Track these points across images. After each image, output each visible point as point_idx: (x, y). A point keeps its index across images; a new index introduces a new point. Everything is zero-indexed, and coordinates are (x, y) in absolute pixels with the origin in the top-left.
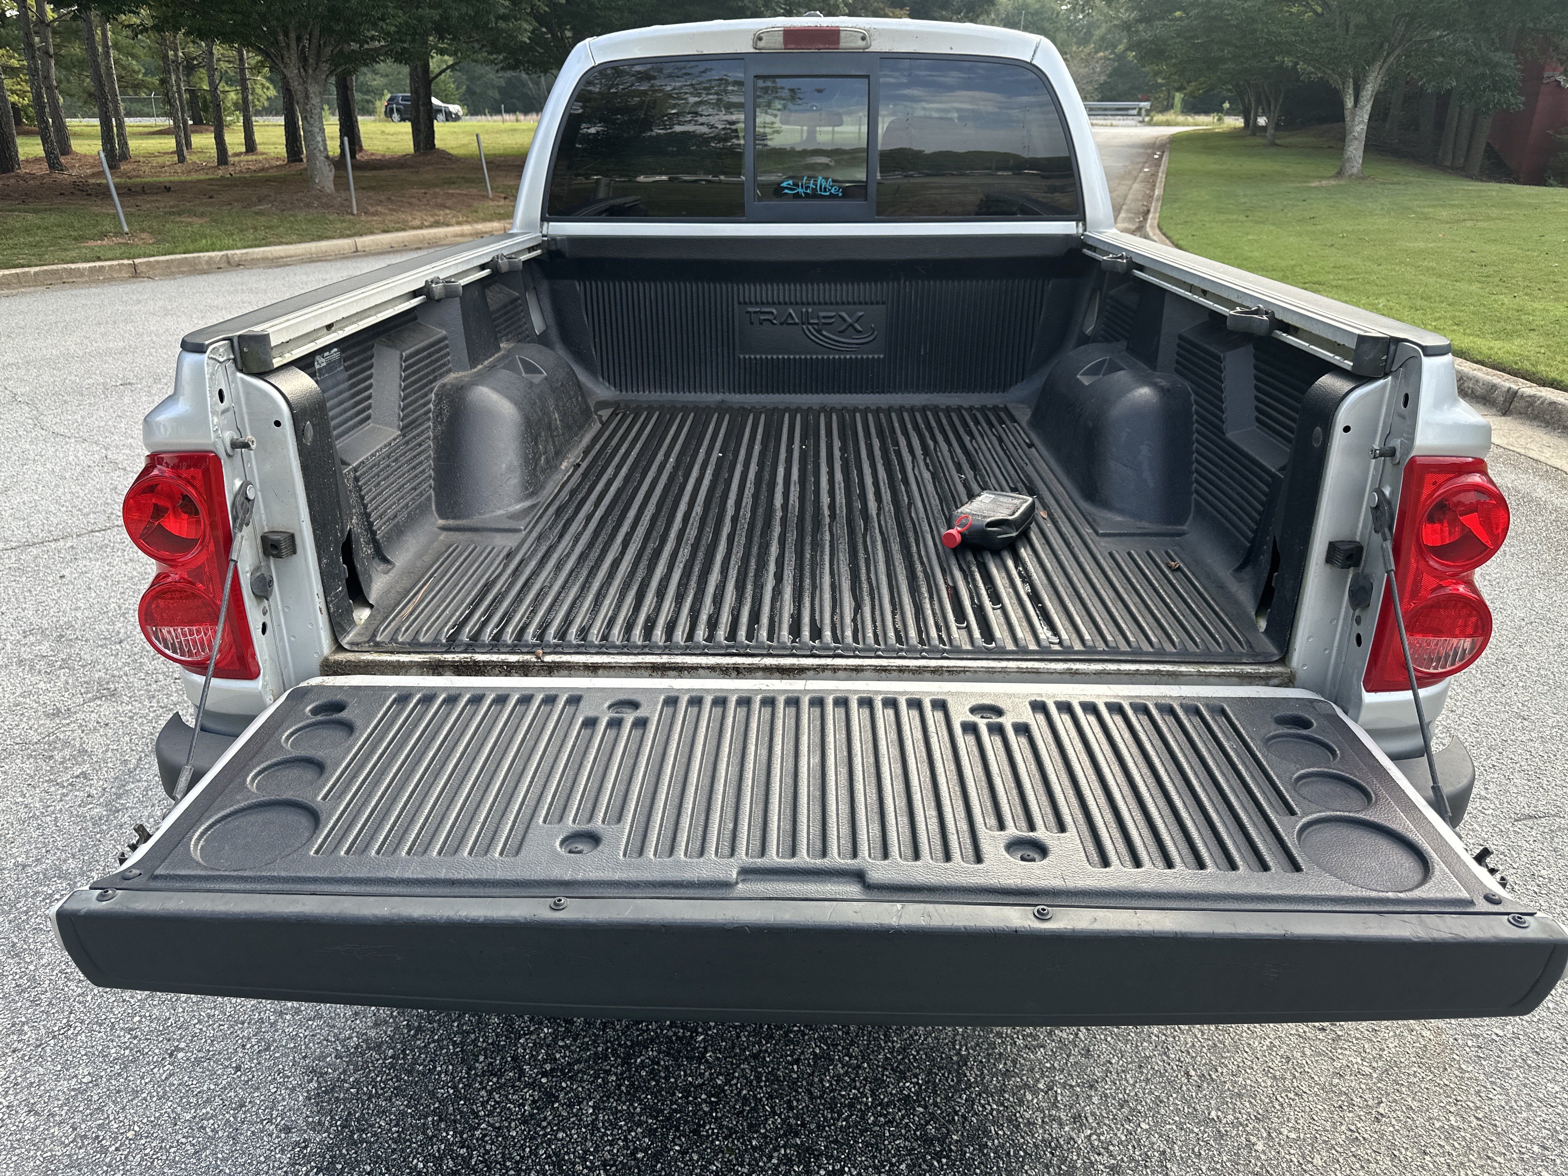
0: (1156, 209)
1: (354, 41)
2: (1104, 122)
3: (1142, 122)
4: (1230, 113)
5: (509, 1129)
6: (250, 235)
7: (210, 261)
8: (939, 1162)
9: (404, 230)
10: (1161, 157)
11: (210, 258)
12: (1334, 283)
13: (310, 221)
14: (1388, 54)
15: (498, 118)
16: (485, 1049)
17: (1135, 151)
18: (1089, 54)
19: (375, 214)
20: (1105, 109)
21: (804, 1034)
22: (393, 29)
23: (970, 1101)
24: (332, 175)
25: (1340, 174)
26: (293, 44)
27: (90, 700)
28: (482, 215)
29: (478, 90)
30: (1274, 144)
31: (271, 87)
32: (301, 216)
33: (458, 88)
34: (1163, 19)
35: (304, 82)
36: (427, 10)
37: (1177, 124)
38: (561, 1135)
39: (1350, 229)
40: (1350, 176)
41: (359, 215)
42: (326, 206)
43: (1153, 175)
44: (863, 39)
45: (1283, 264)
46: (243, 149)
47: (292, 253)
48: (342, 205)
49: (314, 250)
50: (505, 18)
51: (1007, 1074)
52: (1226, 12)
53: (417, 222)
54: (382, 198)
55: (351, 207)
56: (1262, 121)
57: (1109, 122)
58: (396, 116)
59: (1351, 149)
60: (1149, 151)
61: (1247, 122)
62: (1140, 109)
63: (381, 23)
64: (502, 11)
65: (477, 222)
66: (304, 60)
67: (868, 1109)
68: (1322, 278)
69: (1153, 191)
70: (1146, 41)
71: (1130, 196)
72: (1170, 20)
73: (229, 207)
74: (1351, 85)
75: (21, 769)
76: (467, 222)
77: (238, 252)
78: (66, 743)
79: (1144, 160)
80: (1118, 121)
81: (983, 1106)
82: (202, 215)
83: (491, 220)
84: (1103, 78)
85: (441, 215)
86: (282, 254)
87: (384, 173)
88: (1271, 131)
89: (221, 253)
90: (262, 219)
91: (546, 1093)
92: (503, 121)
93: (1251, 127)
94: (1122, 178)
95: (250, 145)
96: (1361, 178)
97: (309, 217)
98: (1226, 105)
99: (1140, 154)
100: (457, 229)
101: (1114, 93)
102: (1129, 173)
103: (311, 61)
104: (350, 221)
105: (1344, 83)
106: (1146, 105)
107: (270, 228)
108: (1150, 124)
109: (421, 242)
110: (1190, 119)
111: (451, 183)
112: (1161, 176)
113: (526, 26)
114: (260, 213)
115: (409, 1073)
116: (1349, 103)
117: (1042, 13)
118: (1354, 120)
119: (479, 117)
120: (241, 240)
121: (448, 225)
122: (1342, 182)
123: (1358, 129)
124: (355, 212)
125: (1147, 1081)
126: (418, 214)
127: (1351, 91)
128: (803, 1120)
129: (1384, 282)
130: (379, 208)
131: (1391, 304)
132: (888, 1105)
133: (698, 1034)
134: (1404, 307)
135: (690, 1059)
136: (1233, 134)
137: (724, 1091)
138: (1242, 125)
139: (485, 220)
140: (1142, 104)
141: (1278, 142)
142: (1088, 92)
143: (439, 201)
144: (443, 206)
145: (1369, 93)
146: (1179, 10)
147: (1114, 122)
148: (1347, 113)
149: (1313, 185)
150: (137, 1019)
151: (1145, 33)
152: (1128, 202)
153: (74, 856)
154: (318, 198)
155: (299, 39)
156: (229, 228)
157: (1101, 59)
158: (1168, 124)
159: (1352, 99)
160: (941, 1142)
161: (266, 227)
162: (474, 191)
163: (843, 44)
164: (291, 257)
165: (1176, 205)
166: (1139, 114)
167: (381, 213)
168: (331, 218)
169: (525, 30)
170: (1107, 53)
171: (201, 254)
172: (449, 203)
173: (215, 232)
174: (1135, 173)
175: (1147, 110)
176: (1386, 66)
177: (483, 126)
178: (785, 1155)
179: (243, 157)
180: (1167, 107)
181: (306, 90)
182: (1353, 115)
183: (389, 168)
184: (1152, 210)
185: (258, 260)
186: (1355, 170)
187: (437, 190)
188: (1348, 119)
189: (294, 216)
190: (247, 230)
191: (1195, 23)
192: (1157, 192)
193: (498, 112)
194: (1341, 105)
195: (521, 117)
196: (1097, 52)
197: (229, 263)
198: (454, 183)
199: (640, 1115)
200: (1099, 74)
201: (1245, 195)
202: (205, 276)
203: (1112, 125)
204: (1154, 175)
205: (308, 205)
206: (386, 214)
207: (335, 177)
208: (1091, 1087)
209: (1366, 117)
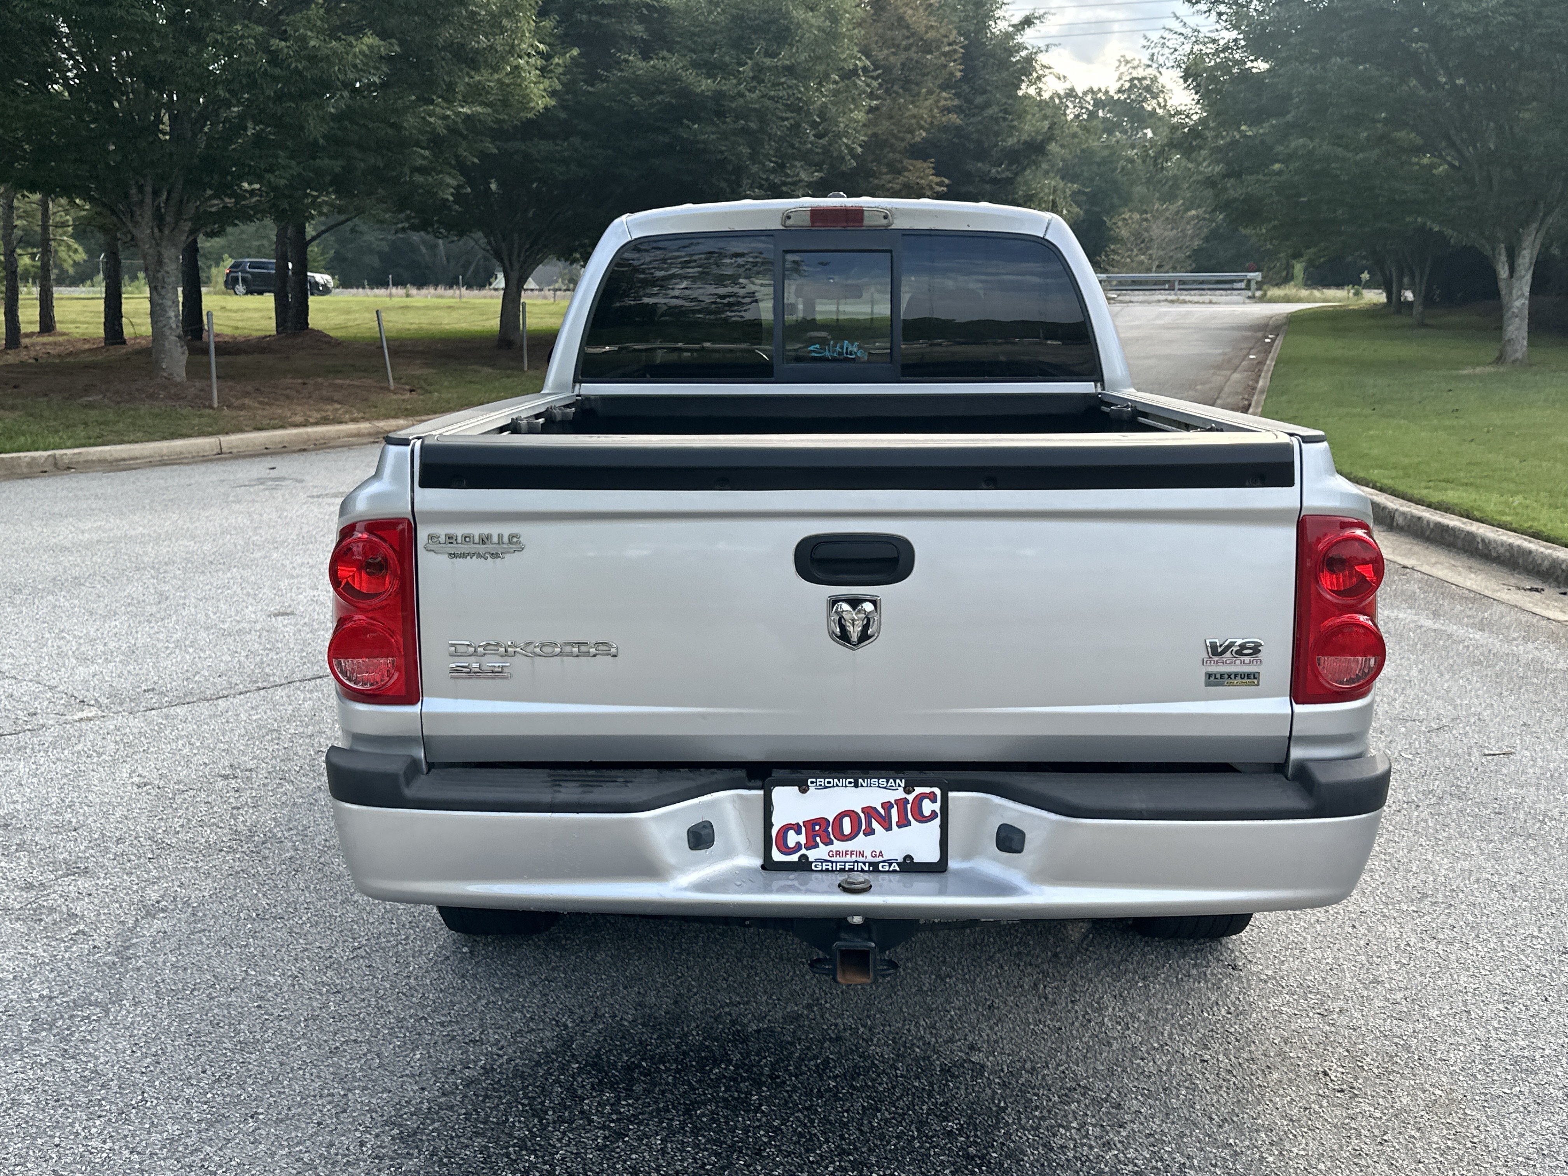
0: (1258, 403)
1: (227, 195)
2: (1201, 299)
3: (1252, 297)
4: (1369, 285)
5: (586, 1153)
6: (81, 432)
7: (32, 463)
8: (980, 1169)
9: (282, 427)
10: (1273, 340)
11: (34, 459)
12: (1465, 481)
13: (157, 415)
14: (1546, 215)
15: (381, 291)
16: (553, 1108)
17: (1238, 334)
18: (1178, 212)
19: (242, 407)
20: (1202, 282)
21: (852, 1094)
22: (282, 182)
23: (1008, 1135)
24: (184, 358)
25: (1500, 359)
26: (148, 199)
27: (62, 876)
28: (383, 410)
29: (349, 255)
30: (1422, 325)
31: (80, 249)
32: (144, 409)
33: (322, 254)
34: (1258, 173)
35: (158, 245)
36: (326, 161)
37: (1299, 300)
38: (634, 1156)
39: (1498, 422)
40: (1514, 362)
41: (219, 409)
42: (177, 397)
43: (1259, 363)
44: (886, 217)
45: (1407, 461)
46: (36, 328)
47: (137, 454)
48: (197, 397)
49: (165, 451)
50: (422, 170)
51: (1043, 1118)
52: (1333, 165)
53: (299, 419)
54: (249, 388)
55: (211, 399)
56: (1409, 295)
57: (1206, 298)
58: (240, 288)
59: (1511, 328)
60: (1260, 334)
61: (1389, 297)
62: (1249, 281)
63: (268, 176)
64: (419, 162)
65: (377, 419)
66: (159, 219)
67: (914, 1139)
68: (1451, 476)
69: (1257, 382)
70: (1235, 200)
71: (1226, 389)
72: (1264, 175)
73: (46, 399)
74: (1503, 252)
75: (13, 929)
76: (364, 419)
77: (69, 452)
78: (52, 910)
79: (1251, 345)
80: (1216, 297)
81: (1021, 1138)
82: (13, 408)
83: (396, 417)
84: (1197, 243)
85: (329, 409)
86: (125, 455)
87: (241, 359)
88: (1418, 309)
89: (46, 454)
90: (92, 412)
91: (615, 1132)
92: (391, 296)
93: (1395, 305)
94: (1219, 367)
95: (47, 323)
96: (1526, 364)
97: (157, 410)
98: (1365, 276)
99: (1246, 339)
100: (352, 427)
101: (1213, 262)
102: (1229, 361)
103: (168, 219)
104: (209, 415)
105: (1494, 249)
106: (1256, 276)
107: (105, 423)
108: (1263, 300)
109: (305, 443)
110: (1317, 293)
111: (337, 372)
112: (1270, 363)
113: (449, 180)
114: (90, 406)
115: (485, 1123)
116: (1503, 272)
117: (1111, 162)
118: (1511, 293)
119: (354, 291)
120: (69, 438)
121: (340, 422)
122: (1502, 369)
123: (1518, 303)
124: (216, 405)
125: (1173, 1123)
126: (299, 408)
127: (1503, 258)
128: (855, 1146)
129: (1525, 480)
130: (246, 401)
131: (1528, 502)
132: (932, 1137)
133: (752, 1095)
134: (1543, 505)
135: (747, 1111)
136: (1373, 312)
137: (781, 1129)
138: (1385, 300)
139: (387, 417)
140: (1251, 275)
141: (1427, 321)
142: (1177, 261)
143: (324, 392)
144: (331, 400)
145: (1527, 260)
146: (1278, 161)
147: (1214, 299)
148: (1502, 285)
149: (1465, 372)
150: (209, 1095)
151: (1234, 190)
152: (1223, 395)
153: (99, 991)
154: (165, 388)
155: (156, 193)
156: (53, 423)
157: (1193, 218)
158: (1287, 300)
159: (1507, 268)
160: (982, 1158)
161: (100, 424)
162: (368, 382)
163: (867, 222)
164: (136, 458)
165: (1284, 398)
166: (1248, 288)
167: (250, 407)
168: (184, 412)
169: (448, 185)
170: (1201, 211)
171: (22, 454)
172: (337, 396)
173: (35, 428)
174: (1236, 361)
175: (1257, 283)
176: (1544, 229)
177: (362, 302)
178: (840, 1166)
179: (36, 339)
180: (1287, 279)
181: (160, 254)
182: (1510, 289)
183: (246, 352)
184: (1253, 403)
185: (93, 461)
186: (1519, 355)
187: (320, 380)
188: (1503, 293)
189: (135, 410)
190: (74, 426)
191: (1296, 178)
192: (1261, 383)
193: (384, 284)
194: (1493, 275)
195: (413, 291)
196: (1187, 210)
197: (56, 465)
198: (340, 372)
199: (705, 1144)
200: (1192, 238)
201: (1375, 386)
202: (29, 480)
203: (1211, 302)
204: (1261, 363)
205: (152, 397)
206: (257, 409)
207: (188, 363)
208: (1121, 1127)
209: (1527, 290)
